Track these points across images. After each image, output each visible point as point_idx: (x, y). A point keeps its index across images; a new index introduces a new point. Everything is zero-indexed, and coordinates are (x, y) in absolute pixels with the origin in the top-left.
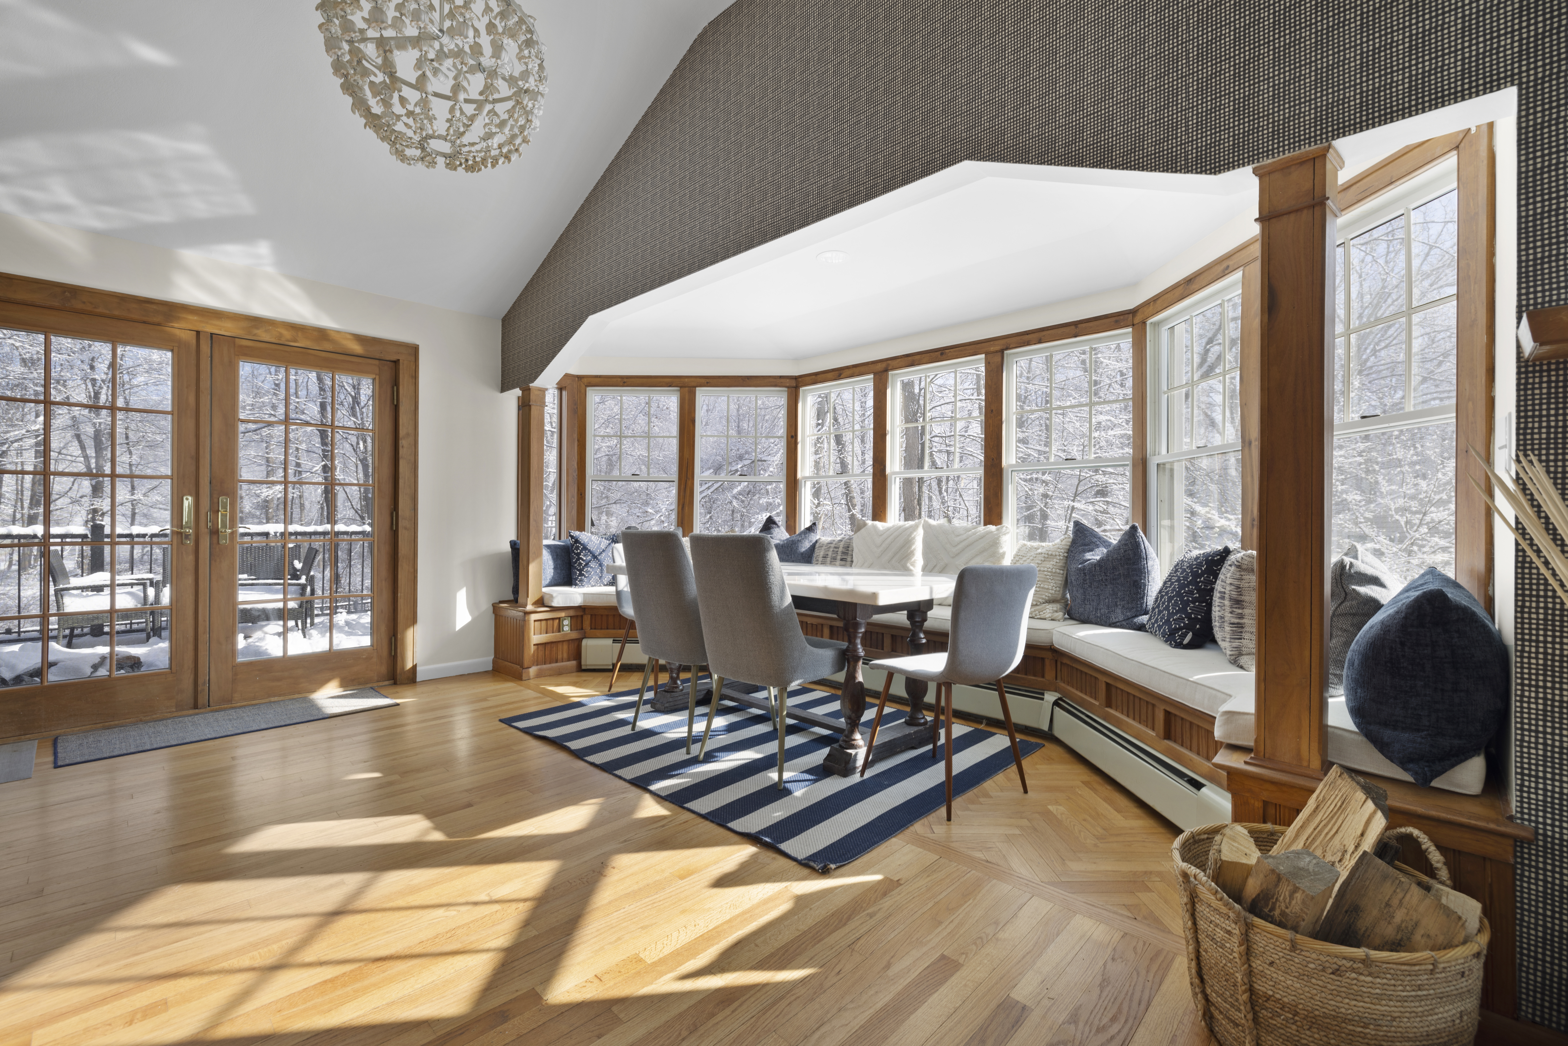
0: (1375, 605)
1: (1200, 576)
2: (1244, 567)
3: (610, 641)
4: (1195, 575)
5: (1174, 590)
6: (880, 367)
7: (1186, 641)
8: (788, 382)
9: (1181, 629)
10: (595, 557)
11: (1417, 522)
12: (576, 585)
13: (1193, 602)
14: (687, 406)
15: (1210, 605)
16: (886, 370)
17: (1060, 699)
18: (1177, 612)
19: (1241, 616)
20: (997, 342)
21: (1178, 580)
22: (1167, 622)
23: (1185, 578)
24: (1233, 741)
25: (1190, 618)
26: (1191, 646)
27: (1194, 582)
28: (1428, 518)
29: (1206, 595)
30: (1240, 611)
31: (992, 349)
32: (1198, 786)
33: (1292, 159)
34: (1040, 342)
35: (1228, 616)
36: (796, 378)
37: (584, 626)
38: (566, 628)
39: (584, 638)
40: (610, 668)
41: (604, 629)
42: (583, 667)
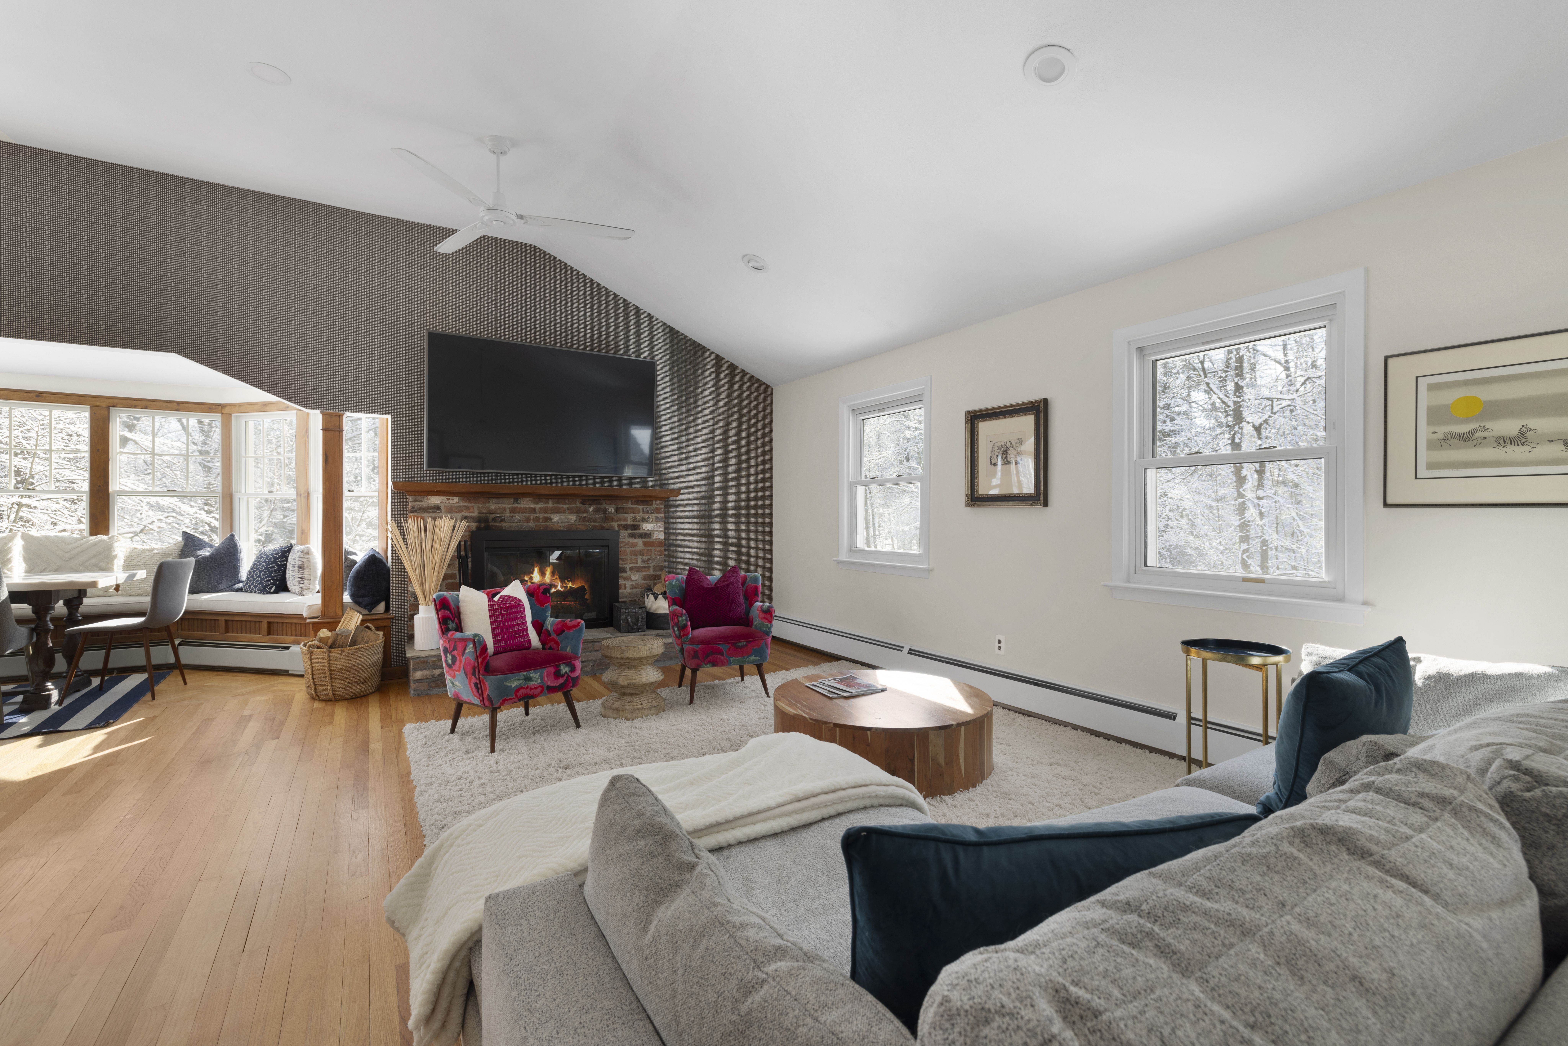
0: (355, 562)
1: (278, 558)
4: (275, 558)
5: (262, 567)
7: (272, 590)
9: (269, 585)
11: (359, 518)
13: (275, 571)
15: (284, 572)
17: (182, 641)
18: (266, 577)
19: (303, 574)
20: (104, 400)
21: (265, 561)
22: (261, 583)
23: (269, 560)
24: (312, 616)
25: (273, 580)
26: (275, 592)
27: (275, 562)
28: (365, 515)
29: (283, 568)
31: (98, 403)
32: (287, 648)
33: (335, 413)
34: (146, 408)
35: (297, 575)
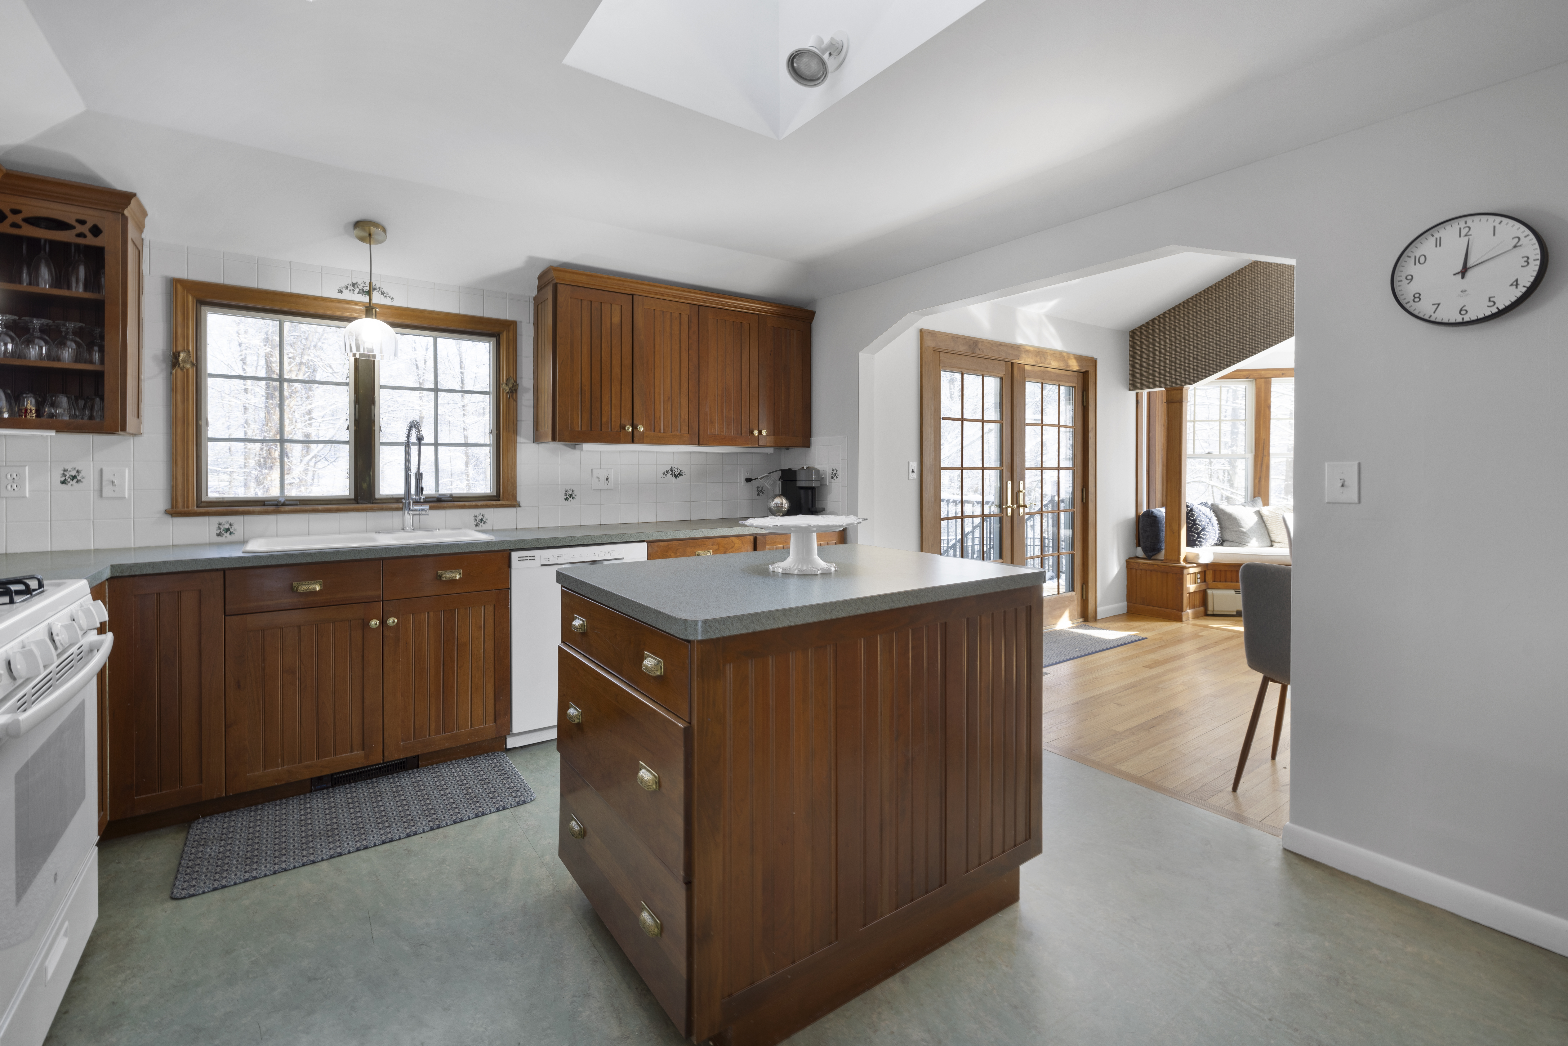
3: (1232, 592)
12: (1199, 546)
14: (1262, 395)
37: (1207, 579)
38: (1199, 581)
39: (1208, 589)
40: (1235, 613)
41: (1223, 582)
42: (1209, 613)
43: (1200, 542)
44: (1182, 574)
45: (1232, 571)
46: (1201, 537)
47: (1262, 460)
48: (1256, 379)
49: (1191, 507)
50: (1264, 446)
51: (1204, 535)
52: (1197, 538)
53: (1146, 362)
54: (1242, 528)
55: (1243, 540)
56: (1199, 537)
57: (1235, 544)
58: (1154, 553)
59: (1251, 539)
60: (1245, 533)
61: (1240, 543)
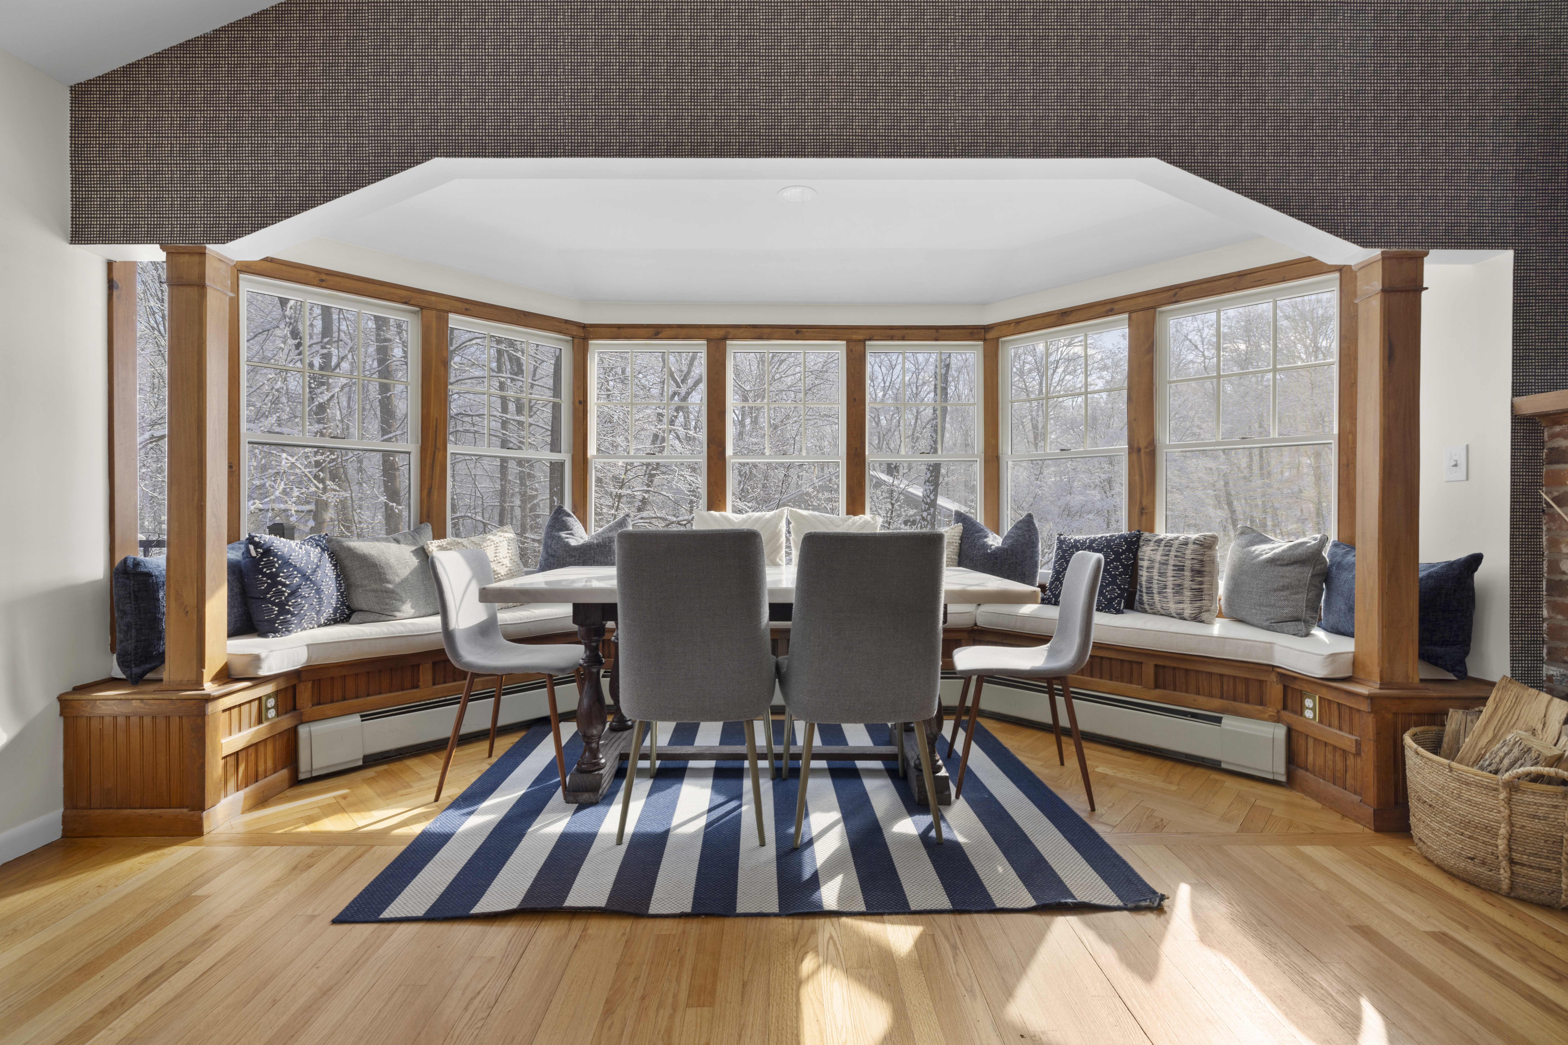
1: (1122, 554)
2: (1206, 545)
3: (357, 718)
6: (716, 333)
8: (575, 331)
9: (1116, 598)
10: (305, 577)
12: (275, 631)
13: (1120, 575)
14: (434, 339)
16: (725, 338)
20: (859, 331)
25: (1120, 589)
29: (1128, 569)
30: (1201, 579)
31: (855, 337)
32: (1218, 720)
33: (1406, 254)
34: (903, 339)
36: (584, 327)
37: (299, 703)
38: (272, 713)
39: (302, 723)
40: (360, 763)
41: (338, 701)
42: (302, 776)
43: (285, 622)
44: (202, 715)
45: (357, 675)
46: (289, 612)
47: (434, 456)
48: (422, 308)
49: (265, 547)
50: (436, 431)
51: (295, 606)
52: (278, 616)
53: (113, 172)
54: (389, 582)
55: (388, 607)
56: (283, 611)
57: (373, 617)
58: (148, 666)
59: (404, 603)
60: (392, 592)
61: (383, 614)
